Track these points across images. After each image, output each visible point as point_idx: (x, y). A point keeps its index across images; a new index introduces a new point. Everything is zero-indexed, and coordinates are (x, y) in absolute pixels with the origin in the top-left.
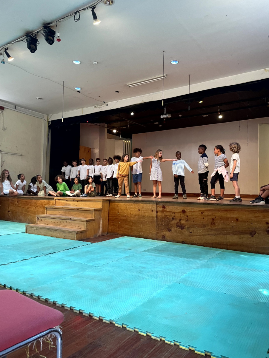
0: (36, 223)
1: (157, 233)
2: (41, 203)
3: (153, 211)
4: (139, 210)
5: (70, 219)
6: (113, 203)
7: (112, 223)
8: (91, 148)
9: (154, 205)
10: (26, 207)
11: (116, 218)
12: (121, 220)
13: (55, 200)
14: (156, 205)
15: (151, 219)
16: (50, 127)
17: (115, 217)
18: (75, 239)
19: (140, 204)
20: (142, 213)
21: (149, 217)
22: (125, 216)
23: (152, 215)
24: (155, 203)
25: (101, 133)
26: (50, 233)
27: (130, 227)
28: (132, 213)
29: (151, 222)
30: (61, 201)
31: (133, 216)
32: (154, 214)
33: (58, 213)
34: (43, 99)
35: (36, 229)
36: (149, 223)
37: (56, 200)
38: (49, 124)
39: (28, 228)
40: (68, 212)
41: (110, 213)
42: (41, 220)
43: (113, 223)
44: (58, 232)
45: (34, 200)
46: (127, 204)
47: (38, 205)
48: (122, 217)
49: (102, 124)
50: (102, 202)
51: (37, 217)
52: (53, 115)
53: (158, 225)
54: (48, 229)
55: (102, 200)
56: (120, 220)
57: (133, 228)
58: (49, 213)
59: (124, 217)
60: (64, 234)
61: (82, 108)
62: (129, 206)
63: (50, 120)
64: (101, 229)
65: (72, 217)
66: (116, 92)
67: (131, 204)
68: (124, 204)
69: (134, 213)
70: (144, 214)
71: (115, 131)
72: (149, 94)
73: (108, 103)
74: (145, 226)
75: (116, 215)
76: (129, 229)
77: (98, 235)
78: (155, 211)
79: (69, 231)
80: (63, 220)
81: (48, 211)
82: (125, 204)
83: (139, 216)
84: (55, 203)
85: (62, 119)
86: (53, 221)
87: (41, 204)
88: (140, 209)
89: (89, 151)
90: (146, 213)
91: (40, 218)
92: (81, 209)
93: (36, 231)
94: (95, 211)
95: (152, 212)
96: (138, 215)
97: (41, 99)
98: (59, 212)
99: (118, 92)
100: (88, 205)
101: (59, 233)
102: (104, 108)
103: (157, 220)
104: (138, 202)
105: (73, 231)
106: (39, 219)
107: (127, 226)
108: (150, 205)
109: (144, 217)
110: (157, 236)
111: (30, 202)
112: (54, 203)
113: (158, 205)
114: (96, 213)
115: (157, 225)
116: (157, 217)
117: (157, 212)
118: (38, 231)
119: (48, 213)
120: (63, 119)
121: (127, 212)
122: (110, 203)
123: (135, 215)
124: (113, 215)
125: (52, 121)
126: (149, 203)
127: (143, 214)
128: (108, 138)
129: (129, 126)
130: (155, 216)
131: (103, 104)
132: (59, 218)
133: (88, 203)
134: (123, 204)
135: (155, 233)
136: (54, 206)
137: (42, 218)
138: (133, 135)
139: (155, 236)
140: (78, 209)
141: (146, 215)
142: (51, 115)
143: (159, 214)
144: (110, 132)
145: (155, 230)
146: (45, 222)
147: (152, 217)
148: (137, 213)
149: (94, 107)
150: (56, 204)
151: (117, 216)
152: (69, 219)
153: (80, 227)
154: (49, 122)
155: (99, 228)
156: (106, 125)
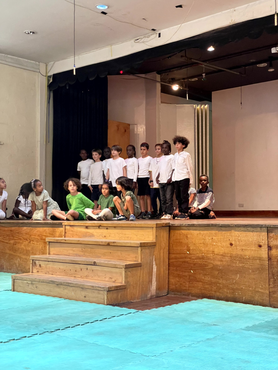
0: (31, 271)
1: (271, 293)
2: (38, 233)
3: (260, 246)
4: (231, 244)
5: (95, 264)
6: (178, 232)
7: (177, 271)
8: (129, 125)
9: (263, 234)
10: (12, 242)
11: (183, 262)
12: (194, 264)
13: (64, 226)
14: (267, 233)
15: (258, 264)
16: (50, 86)
17: (181, 260)
18: (106, 303)
19: (233, 231)
20: (236, 251)
21: (254, 259)
22: (203, 258)
23: (259, 256)
24: (265, 229)
25: (149, 92)
26: (58, 290)
27: (214, 280)
28: (216, 251)
29: (258, 269)
30: (75, 228)
31: (219, 257)
32: (264, 253)
33: (71, 252)
34: (37, 33)
35: (32, 283)
36: (253, 271)
37: (67, 227)
38: (48, 81)
39: (15, 280)
40: (89, 250)
41: (171, 251)
42: (40, 265)
43: (178, 273)
44: (71, 288)
45: (25, 228)
46: (205, 232)
47: (33, 237)
48: (196, 259)
49: (150, 76)
50: (155, 229)
51: (33, 260)
52: (56, 63)
53: (273, 275)
54: (53, 282)
55: (155, 226)
56: (192, 265)
57: (220, 281)
58: (55, 252)
59: (200, 259)
60: (84, 293)
61: (111, 45)
62: (209, 236)
63: (51, 73)
64: (155, 284)
65: (97, 260)
66: (177, 7)
67: (213, 232)
68: (200, 234)
69: (222, 251)
70: (242, 253)
71: (175, 87)
72: (246, 5)
73: (162, 32)
74: (245, 277)
75: (183, 255)
76: (211, 283)
77: (149, 296)
78: (266, 246)
79: (93, 286)
80: (82, 266)
81: (52, 249)
82: (202, 232)
83: (231, 257)
84: (65, 233)
85: (73, 70)
86: (62, 266)
87: (39, 236)
88: (233, 243)
89: (125, 131)
90: (246, 250)
91: (37, 262)
92: (115, 244)
93: (30, 286)
94: (141, 246)
95: (258, 249)
96: (229, 255)
97: (33, 33)
98: (72, 250)
99: (180, 6)
100: (127, 236)
101: (73, 290)
102: (154, 42)
103: (270, 266)
104: (228, 228)
105: (100, 287)
106: (35, 263)
107: (207, 279)
108: (255, 234)
109: (242, 259)
110: (272, 300)
111: (18, 233)
112: (63, 234)
113: (271, 235)
114: (143, 250)
115: (270, 275)
116: (269, 259)
117: (270, 248)
118: (35, 286)
119: (51, 253)
120: (76, 69)
121: (207, 249)
122: (171, 231)
123: (222, 255)
124: (178, 256)
125: (55, 76)
126: (252, 229)
127: (240, 253)
128: (162, 102)
129: (204, 75)
130: (267, 256)
131: (152, 35)
132: (74, 261)
133: (128, 232)
134: (197, 232)
135: (268, 292)
136: (63, 238)
137: (41, 263)
138: (214, 94)
139: (268, 299)
140: (109, 244)
141: (246, 256)
142: (52, 63)
143: (274, 252)
144: (166, 90)
145: (267, 286)
146: (48, 270)
147: (260, 259)
148: (226, 251)
149: (133, 41)
150: (67, 235)
151: (186, 258)
152: (93, 264)
153: (113, 280)
154: (50, 77)
155: (151, 281)
156: (158, 77)
